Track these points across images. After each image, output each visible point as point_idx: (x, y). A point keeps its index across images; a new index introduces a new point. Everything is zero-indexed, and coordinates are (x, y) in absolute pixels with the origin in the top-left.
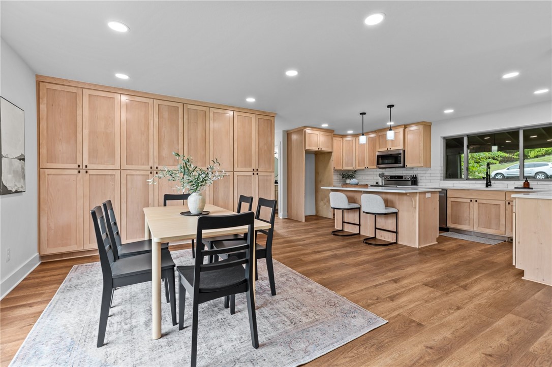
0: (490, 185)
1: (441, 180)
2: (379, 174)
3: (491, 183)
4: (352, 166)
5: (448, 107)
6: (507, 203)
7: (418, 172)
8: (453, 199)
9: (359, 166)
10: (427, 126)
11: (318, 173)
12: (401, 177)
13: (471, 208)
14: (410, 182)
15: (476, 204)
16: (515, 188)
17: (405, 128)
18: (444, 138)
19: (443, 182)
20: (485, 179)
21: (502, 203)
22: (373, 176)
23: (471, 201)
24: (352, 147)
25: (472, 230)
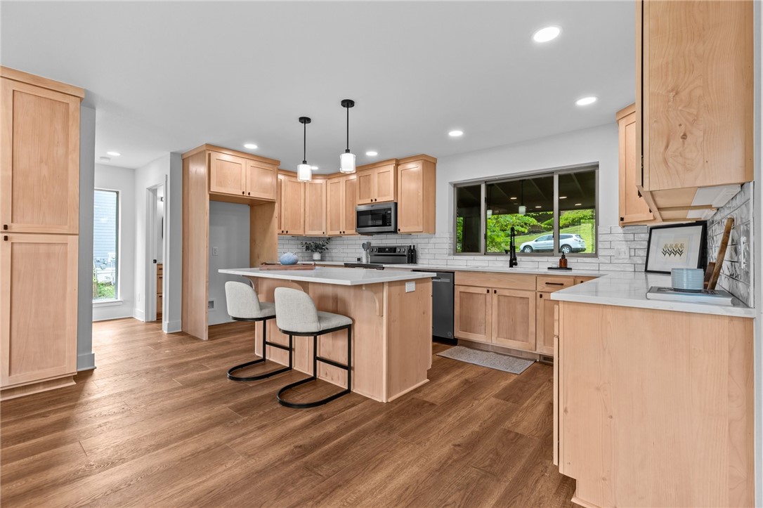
0: (516, 264)
1: (449, 255)
2: (363, 245)
3: (516, 259)
4: (321, 230)
5: (455, 125)
6: (538, 294)
7: (419, 241)
8: (462, 289)
9: (331, 230)
10: (430, 164)
11: (255, 241)
12: (393, 249)
13: (488, 304)
14: (407, 257)
15: (495, 296)
16: (549, 268)
17: (397, 165)
18: (455, 185)
19: (452, 257)
20: (509, 253)
21: (530, 295)
22: (354, 247)
23: (488, 291)
24: (321, 196)
25: (489, 342)
